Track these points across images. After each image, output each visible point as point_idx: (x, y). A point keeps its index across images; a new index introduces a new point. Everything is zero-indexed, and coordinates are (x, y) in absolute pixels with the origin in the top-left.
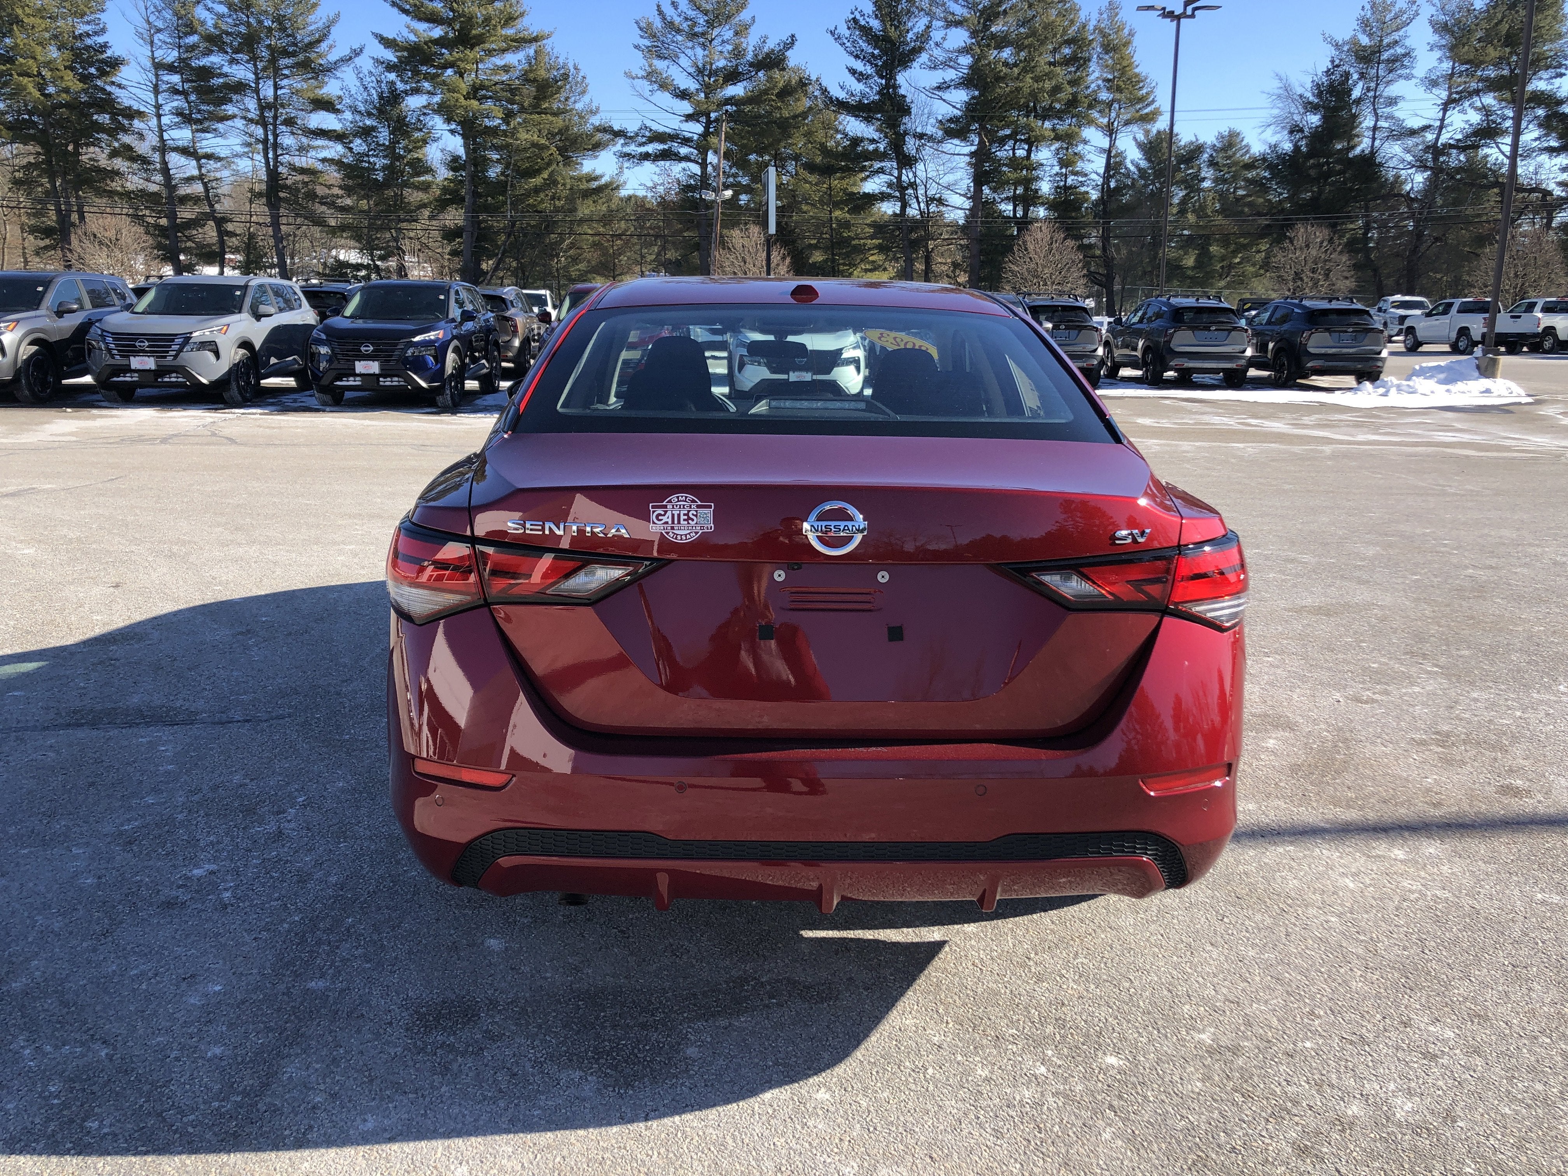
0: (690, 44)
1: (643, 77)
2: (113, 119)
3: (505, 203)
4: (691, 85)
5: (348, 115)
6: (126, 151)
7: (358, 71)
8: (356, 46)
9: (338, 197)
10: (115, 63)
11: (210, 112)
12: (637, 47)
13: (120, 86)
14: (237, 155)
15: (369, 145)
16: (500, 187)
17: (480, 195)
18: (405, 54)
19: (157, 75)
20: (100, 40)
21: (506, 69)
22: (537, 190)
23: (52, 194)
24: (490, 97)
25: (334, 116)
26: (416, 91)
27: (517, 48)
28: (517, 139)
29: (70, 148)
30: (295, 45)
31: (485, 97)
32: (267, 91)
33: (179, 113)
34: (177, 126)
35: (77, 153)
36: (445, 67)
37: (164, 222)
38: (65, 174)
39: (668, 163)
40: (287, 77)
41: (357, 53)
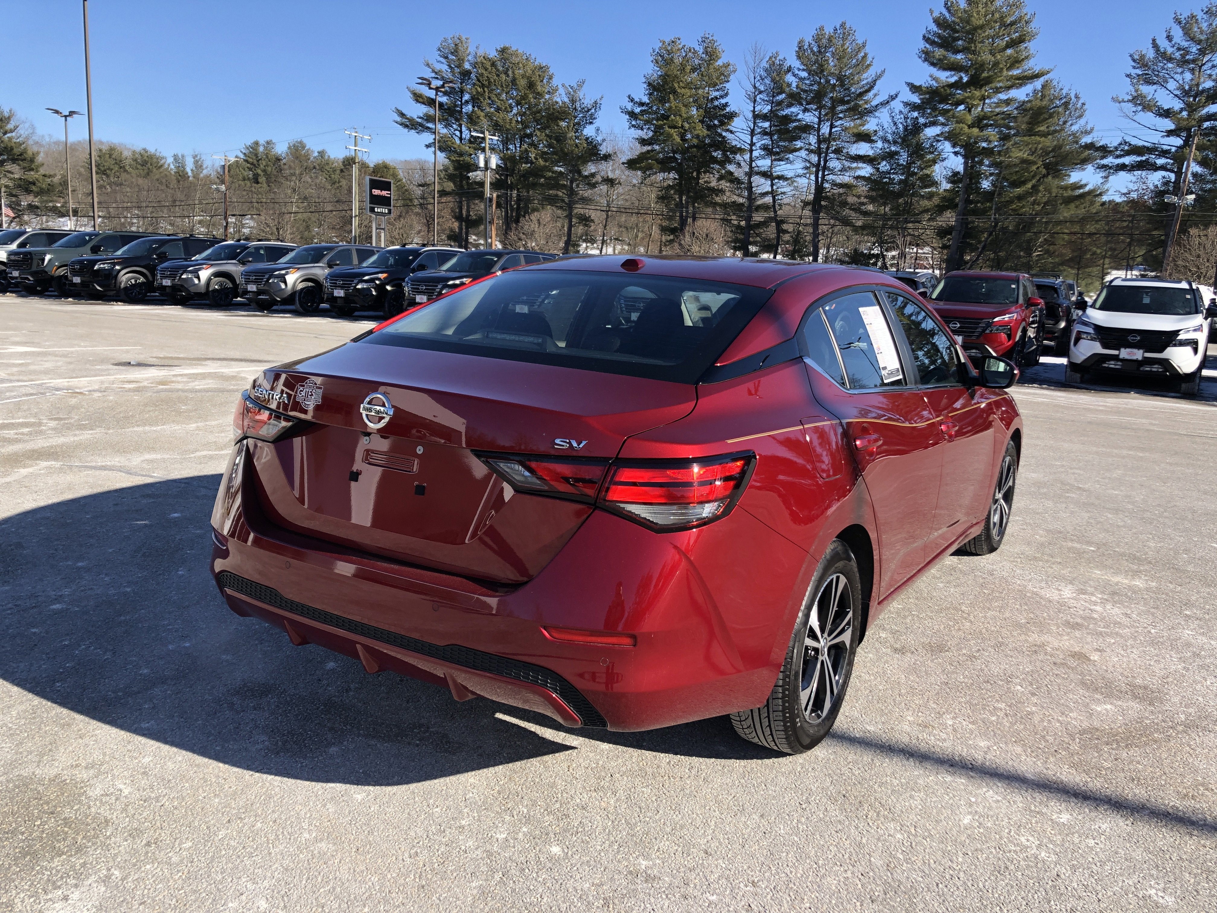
0: (1179, 70)
1: (1129, 101)
2: (724, 154)
3: (991, 208)
4: (1177, 105)
5: (880, 144)
6: (730, 177)
7: (891, 111)
8: (893, 93)
9: (863, 204)
10: (731, 116)
11: (785, 147)
12: (1128, 76)
13: (731, 132)
14: (798, 176)
15: (891, 165)
16: (989, 196)
17: (971, 202)
18: (927, 96)
19: (755, 123)
20: (723, 101)
21: (1008, 102)
22: (1020, 198)
23: (679, 205)
24: (991, 125)
25: (869, 145)
26: (934, 124)
27: (1021, 85)
28: (1009, 157)
29: (695, 174)
30: (849, 96)
31: (987, 126)
32: (825, 130)
33: (765, 148)
34: (763, 157)
35: (698, 178)
36: (958, 104)
37: (743, 223)
38: (689, 192)
39: (1144, 173)
40: (841, 119)
41: (893, 98)
